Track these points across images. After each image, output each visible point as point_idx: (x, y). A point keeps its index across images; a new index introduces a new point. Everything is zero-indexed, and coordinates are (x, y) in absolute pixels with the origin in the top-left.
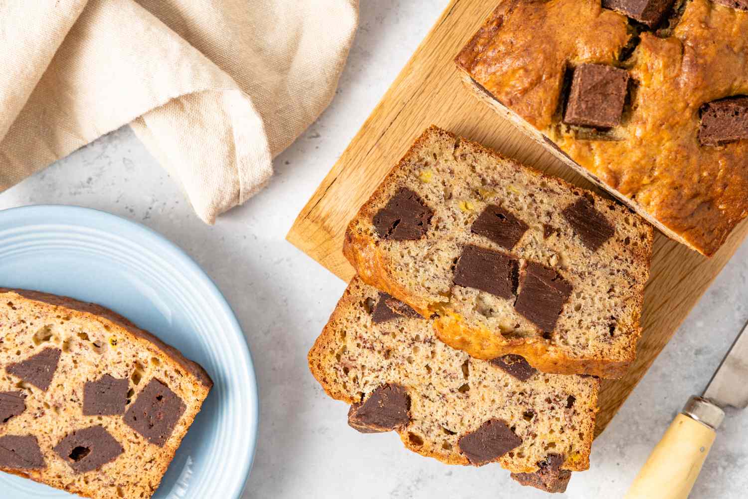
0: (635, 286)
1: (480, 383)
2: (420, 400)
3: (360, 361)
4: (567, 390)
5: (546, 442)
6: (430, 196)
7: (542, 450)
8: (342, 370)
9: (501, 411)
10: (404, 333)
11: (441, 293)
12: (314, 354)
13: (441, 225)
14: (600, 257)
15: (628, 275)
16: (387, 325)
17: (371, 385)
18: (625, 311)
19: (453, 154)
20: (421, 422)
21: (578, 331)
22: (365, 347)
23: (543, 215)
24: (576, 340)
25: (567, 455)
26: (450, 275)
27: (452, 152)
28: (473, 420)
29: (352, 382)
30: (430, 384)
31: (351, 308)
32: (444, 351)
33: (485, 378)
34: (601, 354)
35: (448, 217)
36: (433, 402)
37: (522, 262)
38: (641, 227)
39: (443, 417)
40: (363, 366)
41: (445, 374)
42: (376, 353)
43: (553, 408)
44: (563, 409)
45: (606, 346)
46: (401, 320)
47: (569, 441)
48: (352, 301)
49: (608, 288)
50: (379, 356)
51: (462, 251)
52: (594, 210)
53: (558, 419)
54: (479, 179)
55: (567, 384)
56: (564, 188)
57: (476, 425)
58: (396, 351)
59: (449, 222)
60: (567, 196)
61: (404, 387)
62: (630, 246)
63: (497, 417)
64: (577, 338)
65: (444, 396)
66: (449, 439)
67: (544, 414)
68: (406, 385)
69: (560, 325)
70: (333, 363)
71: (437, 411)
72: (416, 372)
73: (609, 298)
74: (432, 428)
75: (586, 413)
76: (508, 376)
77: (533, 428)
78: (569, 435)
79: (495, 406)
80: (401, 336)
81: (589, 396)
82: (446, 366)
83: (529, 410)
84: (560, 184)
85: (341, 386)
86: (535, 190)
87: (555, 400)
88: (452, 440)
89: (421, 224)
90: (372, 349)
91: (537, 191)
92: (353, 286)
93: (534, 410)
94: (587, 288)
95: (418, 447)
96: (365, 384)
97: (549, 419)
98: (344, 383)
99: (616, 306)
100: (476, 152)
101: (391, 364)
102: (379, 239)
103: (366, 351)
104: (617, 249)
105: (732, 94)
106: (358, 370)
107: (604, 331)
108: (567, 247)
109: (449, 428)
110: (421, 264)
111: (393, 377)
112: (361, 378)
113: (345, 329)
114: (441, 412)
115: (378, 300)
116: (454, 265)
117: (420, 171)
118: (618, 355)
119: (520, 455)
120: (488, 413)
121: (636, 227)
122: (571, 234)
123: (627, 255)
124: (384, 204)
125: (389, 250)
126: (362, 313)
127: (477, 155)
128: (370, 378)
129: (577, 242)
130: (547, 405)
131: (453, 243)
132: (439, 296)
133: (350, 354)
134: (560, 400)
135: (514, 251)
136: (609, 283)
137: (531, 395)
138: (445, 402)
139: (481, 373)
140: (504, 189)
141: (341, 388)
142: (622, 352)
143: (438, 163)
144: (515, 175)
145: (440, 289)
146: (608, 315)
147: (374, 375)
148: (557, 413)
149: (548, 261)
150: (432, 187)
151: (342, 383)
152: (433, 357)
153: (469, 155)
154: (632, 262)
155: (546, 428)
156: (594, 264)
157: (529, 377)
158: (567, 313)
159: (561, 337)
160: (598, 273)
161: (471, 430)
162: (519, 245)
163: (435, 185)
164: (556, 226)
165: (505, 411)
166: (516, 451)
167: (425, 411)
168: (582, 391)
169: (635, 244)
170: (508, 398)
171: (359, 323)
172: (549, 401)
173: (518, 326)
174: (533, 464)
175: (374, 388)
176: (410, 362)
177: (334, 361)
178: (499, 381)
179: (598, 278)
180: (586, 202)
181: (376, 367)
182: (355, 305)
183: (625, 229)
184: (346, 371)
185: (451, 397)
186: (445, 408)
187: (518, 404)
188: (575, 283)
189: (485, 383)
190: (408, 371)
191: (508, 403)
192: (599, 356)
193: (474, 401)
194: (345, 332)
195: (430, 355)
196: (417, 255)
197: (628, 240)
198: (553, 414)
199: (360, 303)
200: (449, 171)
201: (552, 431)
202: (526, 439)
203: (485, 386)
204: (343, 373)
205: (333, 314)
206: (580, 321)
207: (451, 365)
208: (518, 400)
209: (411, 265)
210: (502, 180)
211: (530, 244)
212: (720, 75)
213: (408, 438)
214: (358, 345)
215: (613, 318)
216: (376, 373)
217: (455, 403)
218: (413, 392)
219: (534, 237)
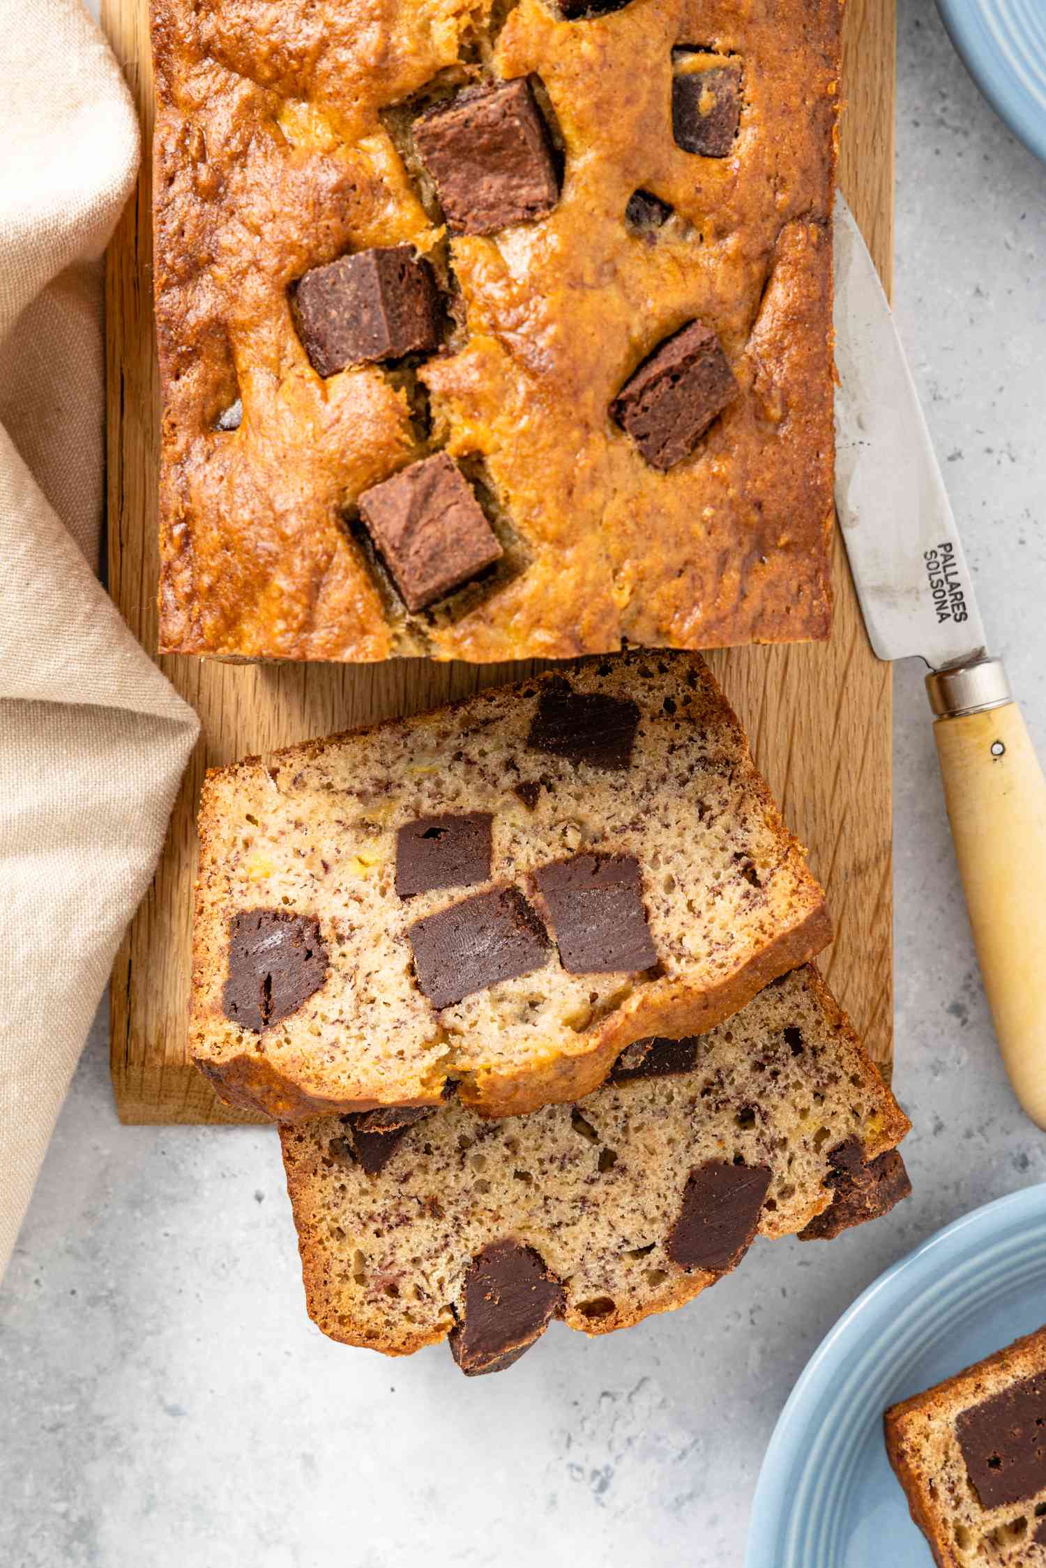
0: (736, 773)
1: (625, 1130)
2: (552, 1240)
3: (402, 1256)
4: (773, 1025)
5: (809, 1138)
6: (291, 895)
7: (813, 1157)
8: (385, 1296)
9: (696, 1148)
10: (436, 1152)
11: (428, 1045)
12: (317, 1308)
13: (344, 929)
14: (644, 771)
15: (711, 763)
16: (398, 1163)
17: (451, 1281)
18: (750, 827)
19: (279, 791)
20: (581, 1274)
21: (698, 925)
22: (391, 1227)
23: (501, 774)
24: (706, 942)
25: (860, 1132)
26: (421, 1002)
27: (275, 789)
28: (662, 1200)
29: (417, 1303)
30: (546, 1198)
31: (317, 1181)
32: (525, 1126)
33: (626, 1116)
34: (765, 933)
35: (346, 905)
36: (574, 1224)
37: (522, 883)
38: (674, 664)
39: (610, 1235)
40: (415, 1261)
41: (557, 1163)
42: (417, 1222)
43: (775, 1074)
44: (792, 1062)
45: (761, 913)
46: (413, 1133)
47: (844, 1106)
48: (309, 1168)
49: (695, 811)
50: (425, 1223)
51: (410, 944)
52: (579, 699)
53: (798, 1085)
54: (353, 799)
55: (764, 1016)
56: (503, 700)
57: (674, 1204)
58: (446, 1192)
59: (353, 913)
60: (517, 711)
61: (508, 1241)
62: (680, 712)
63: (696, 1161)
64: (705, 937)
65: (584, 1200)
66: (649, 1264)
67: (768, 1096)
68: (508, 1233)
69: (663, 939)
70: (359, 1297)
71: (593, 1234)
72: (508, 1199)
73: (709, 827)
74: (608, 1268)
75: (834, 1037)
76: (660, 1081)
77: (770, 1132)
78: (836, 1096)
79: (681, 1147)
80: (435, 1162)
81: (815, 1006)
82: (549, 1148)
83: (738, 1108)
84: (491, 699)
85: (404, 1322)
86: (456, 742)
87: (766, 1058)
88: (656, 1261)
89: (309, 954)
90: (405, 1221)
91: (462, 740)
92: (291, 1144)
93: (745, 1103)
94: (661, 840)
95: (611, 1318)
96: (441, 1288)
97: (783, 1096)
98: (405, 1313)
99: (728, 832)
100: (314, 757)
101: (456, 1219)
102: (258, 1038)
103: (398, 1233)
104: (664, 734)
105: (646, 352)
106: (412, 1274)
107: (740, 891)
108: (578, 797)
109: (637, 1244)
110: (358, 1023)
111: (477, 1236)
112: (425, 1282)
113: (335, 1225)
114: (601, 1230)
115: (350, 1134)
116: (414, 979)
117: (243, 866)
118: (791, 911)
119: (787, 1192)
120: (677, 1168)
121: (667, 671)
122: (570, 768)
123: (687, 730)
124: (224, 971)
125: (288, 1041)
126: (342, 1176)
127: (321, 760)
128: (441, 1269)
129: (590, 774)
130: (761, 1077)
131: (386, 943)
132: (426, 1052)
133: (377, 1258)
134: (776, 1052)
135: (496, 876)
136: (690, 801)
137: (721, 1083)
138: (595, 1209)
139: (613, 1113)
140: (406, 782)
141: (406, 1327)
142: (794, 899)
143: (265, 828)
144: (405, 746)
145: (420, 1040)
146: (728, 855)
147: (443, 1260)
148: (787, 1077)
149: (564, 846)
150: (283, 877)
151: (403, 1317)
152: (515, 1153)
153: (306, 771)
154: (703, 736)
155: (791, 1116)
156: (642, 790)
157: (695, 1055)
158: (658, 908)
159: (679, 957)
160: (660, 799)
161: (673, 1218)
162: (498, 856)
163: (286, 868)
164: (536, 775)
165: (703, 1143)
166: (773, 1191)
167: (573, 1250)
168: (798, 1006)
169: (687, 700)
170: (689, 1118)
171: (348, 1196)
172: (758, 1067)
173: (594, 997)
174: (818, 1192)
175: (459, 1282)
176: (486, 1191)
177: (359, 1291)
178: (652, 1101)
179: (666, 809)
180: (554, 696)
181: (436, 1245)
182: (320, 1172)
183: (651, 688)
184: (393, 1291)
185: (597, 1191)
186: (601, 1218)
187: (713, 1114)
188: (634, 848)
189: (633, 1123)
190: (494, 1207)
191: (696, 1126)
192: (764, 938)
193: (640, 1168)
194: (339, 1229)
195: (508, 1152)
196: (341, 1012)
197: (669, 705)
198: (782, 1084)
199: (324, 1161)
200: (292, 826)
201: (804, 1113)
202: (772, 1159)
203: (637, 1129)
204: (390, 1300)
205: (296, 1217)
206: (690, 904)
207: (554, 1140)
208: (709, 1107)
209: (343, 1040)
210: (391, 770)
211: (514, 841)
212: (597, 339)
213: (584, 1318)
214: (378, 1234)
215: (738, 856)
216: (444, 1254)
217: (610, 1197)
218: (528, 1235)
219: (513, 825)
